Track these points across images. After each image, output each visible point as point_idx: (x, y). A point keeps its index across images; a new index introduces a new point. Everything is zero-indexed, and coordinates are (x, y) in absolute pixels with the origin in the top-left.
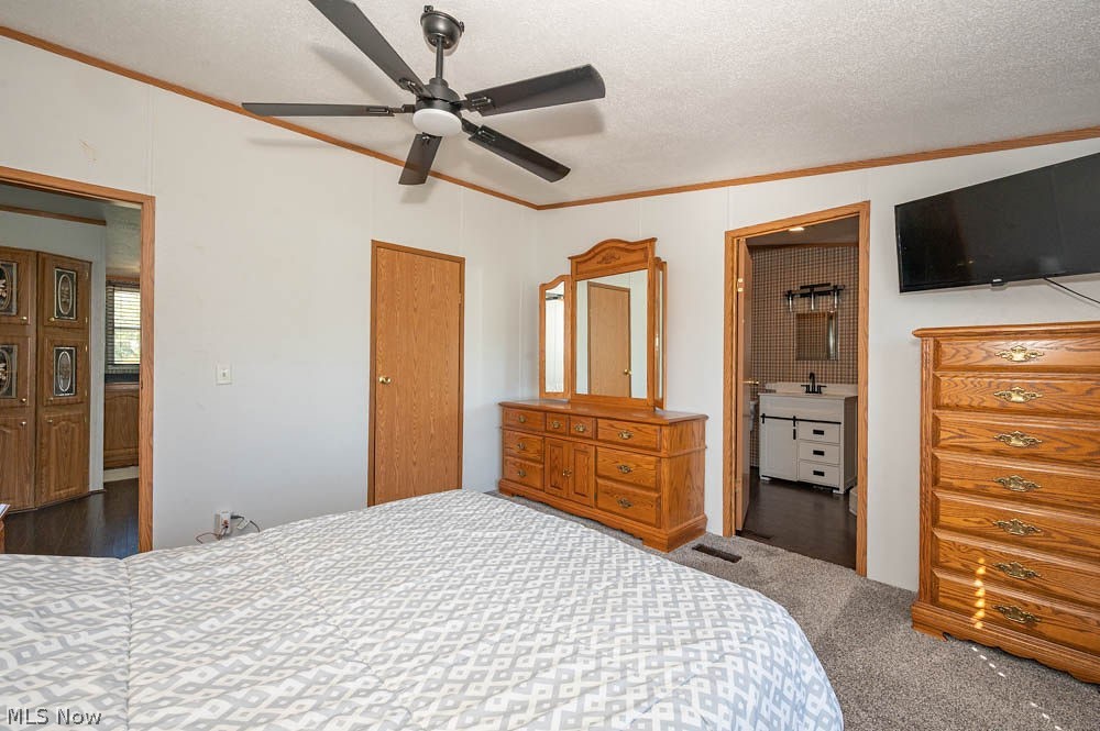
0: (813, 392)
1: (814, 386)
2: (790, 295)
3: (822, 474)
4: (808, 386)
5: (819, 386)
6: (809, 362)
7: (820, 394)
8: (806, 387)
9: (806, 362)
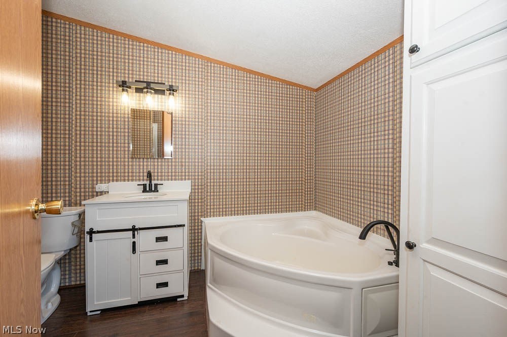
0: (151, 190)
1: (150, 185)
2: (124, 85)
3: (165, 285)
4: (145, 185)
5: (156, 185)
6: (145, 160)
7: (157, 191)
8: (143, 186)
9: (142, 160)
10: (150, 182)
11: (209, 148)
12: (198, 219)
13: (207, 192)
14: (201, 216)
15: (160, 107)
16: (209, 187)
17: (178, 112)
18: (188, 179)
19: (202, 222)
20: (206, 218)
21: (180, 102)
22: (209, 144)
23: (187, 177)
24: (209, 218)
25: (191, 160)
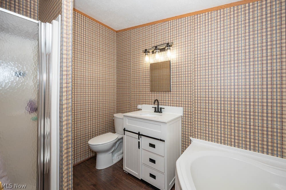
0: (158, 112)
1: (158, 108)
2: (146, 51)
4: (155, 108)
5: (161, 108)
6: (157, 93)
7: (162, 113)
8: (154, 108)
9: (155, 93)
10: (158, 106)
11: (196, 83)
12: (188, 137)
13: (195, 118)
14: (191, 135)
15: (164, 59)
16: (196, 114)
17: (174, 60)
18: (181, 106)
19: (191, 140)
20: (194, 139)
21: (176, 52)
22: (196, 80)
23: (180, 105)
24: (196, 139)
25: (183, 93)
